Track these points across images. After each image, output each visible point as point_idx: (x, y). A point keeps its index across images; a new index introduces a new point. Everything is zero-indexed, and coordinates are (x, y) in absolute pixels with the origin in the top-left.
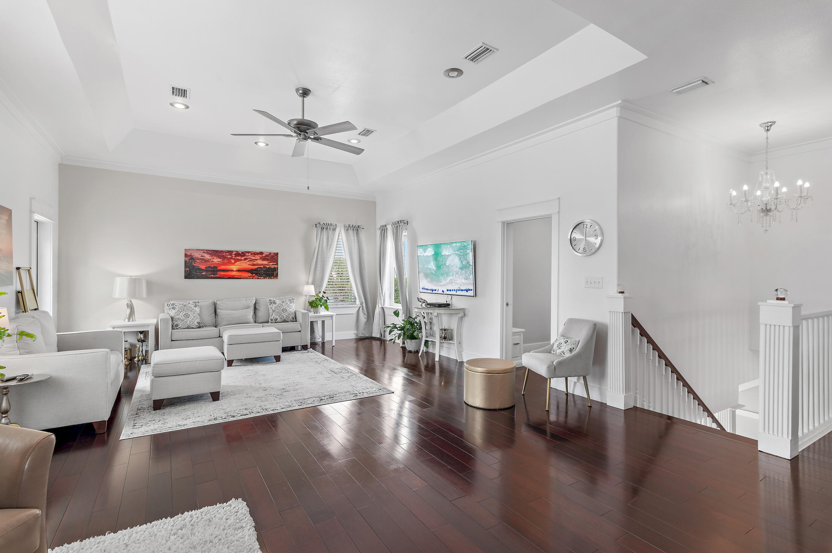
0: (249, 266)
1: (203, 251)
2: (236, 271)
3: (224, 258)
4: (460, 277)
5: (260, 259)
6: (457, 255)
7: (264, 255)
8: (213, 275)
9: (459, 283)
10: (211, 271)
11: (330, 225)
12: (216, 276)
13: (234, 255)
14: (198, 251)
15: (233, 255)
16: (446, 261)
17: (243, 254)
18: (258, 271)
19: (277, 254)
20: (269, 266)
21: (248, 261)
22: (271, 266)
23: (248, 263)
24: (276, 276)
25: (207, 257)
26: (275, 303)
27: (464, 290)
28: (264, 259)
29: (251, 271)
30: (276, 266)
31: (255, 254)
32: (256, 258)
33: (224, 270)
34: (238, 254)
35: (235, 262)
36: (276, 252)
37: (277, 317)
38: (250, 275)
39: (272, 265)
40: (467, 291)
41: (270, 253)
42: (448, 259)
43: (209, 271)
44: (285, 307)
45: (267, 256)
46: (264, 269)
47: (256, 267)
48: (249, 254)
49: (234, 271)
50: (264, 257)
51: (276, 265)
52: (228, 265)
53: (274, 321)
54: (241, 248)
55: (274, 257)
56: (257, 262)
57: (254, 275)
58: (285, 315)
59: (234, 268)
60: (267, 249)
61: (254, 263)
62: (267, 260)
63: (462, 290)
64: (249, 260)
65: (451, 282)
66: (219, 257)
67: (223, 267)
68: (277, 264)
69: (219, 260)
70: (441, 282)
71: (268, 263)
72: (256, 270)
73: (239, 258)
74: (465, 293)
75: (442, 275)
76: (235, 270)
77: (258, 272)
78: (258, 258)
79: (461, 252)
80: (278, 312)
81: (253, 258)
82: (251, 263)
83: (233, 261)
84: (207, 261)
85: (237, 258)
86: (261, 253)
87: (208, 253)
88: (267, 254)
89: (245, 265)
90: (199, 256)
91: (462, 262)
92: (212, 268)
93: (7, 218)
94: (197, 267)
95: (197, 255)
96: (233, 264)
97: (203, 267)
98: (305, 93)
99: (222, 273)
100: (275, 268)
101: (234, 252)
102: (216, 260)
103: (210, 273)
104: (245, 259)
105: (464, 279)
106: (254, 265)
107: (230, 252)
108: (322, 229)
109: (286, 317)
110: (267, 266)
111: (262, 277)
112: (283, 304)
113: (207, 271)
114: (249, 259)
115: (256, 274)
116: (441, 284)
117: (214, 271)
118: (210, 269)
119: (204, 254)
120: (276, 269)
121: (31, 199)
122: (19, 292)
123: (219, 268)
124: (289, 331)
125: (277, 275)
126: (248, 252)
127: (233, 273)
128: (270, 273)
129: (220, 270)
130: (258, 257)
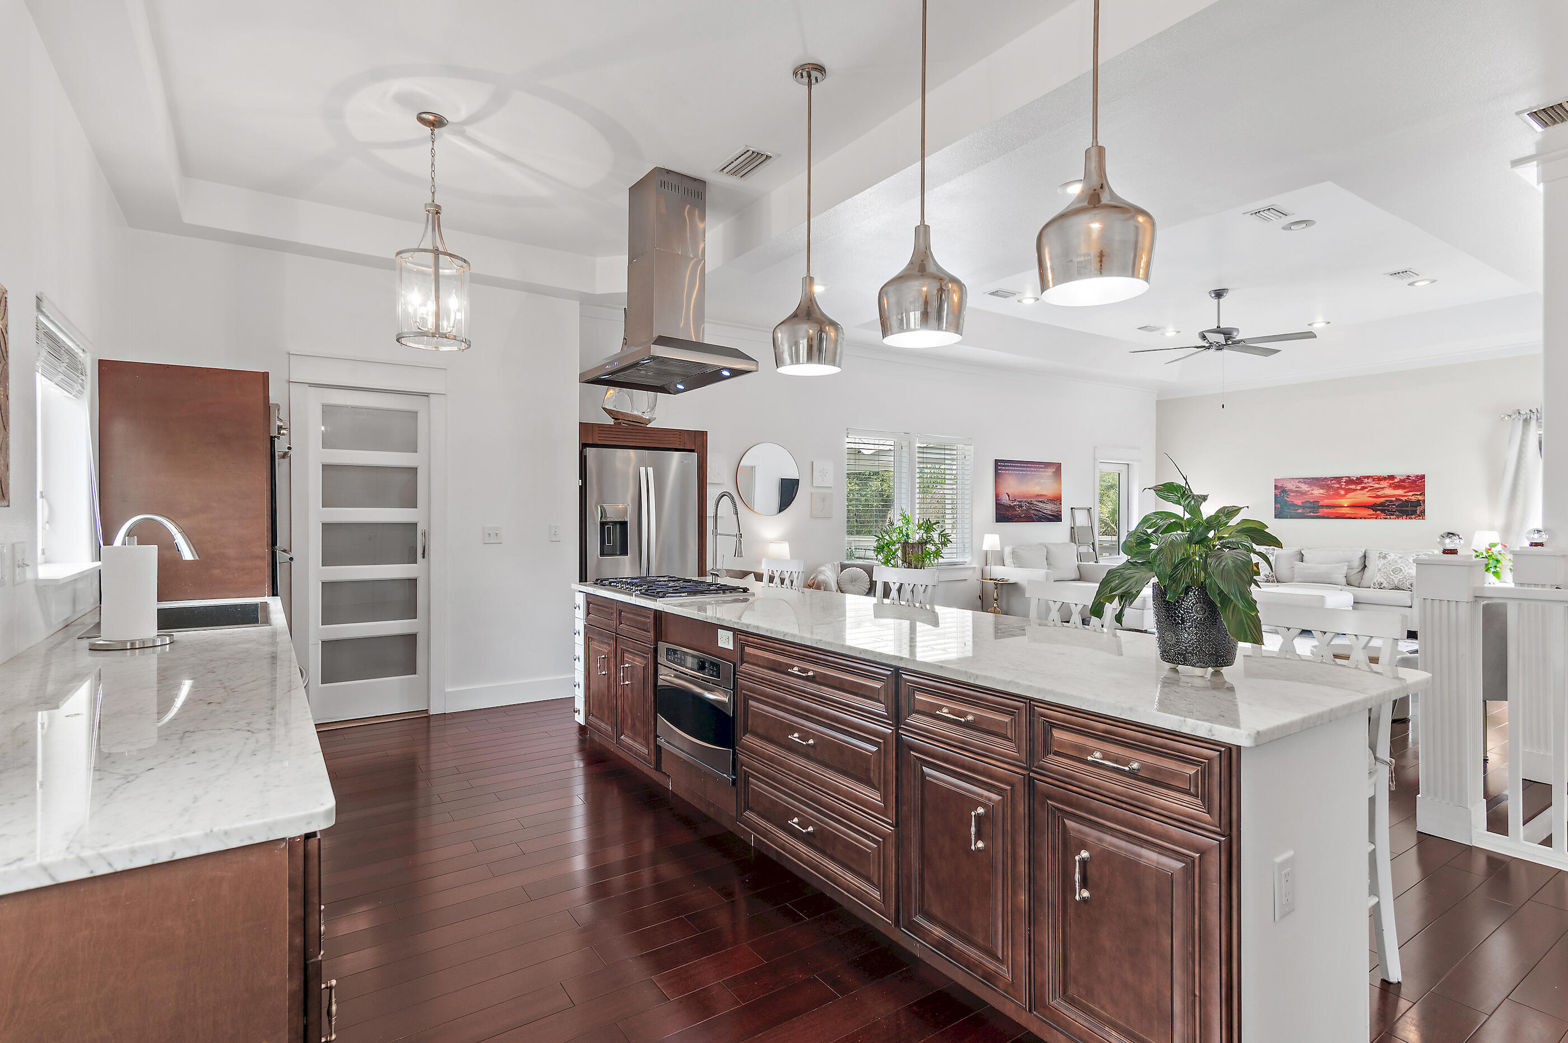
0: (1370, 498)
1: (1298, 480)
2: (1346, 507)
3: (1329, 487)
5: (1390, 486)
7: (1396, 480)
8: (1313, 513)
10: (1310, 508)
11: (1535, 411)
12: (1318, 514)
13: (1345, 482)
14: (1292, 481)
15: (1342, 483)
17: (1359, 480)
18: (1385, 506)
19: (1423, 477)
20: (1406, 498)
21: (1368, 492)
22: (1410, 497)
23: (1368, 494)
24: (1422, 515)
25: (1304, 487)
26: (1385, 557)
28: (1396, 486)
29: (1373, 507)
30: (1420, 498)
31: (1379, 479)
32: (1382, 486)
33: (1328, 506)
34: (1350, 481)
35: (1346, 494)
36: (1420, 473)
37: (1382, 580)
38: (1372, 512)
39: (1412, 496)
41: (1409, 476)
43: (1307, 507)
44: (1399, 566)
45: (1403, 481)
46: (1397, 504)
47: (1382, 500)
48: (1369, 481)
49: (1344, 507)
50: (1397, 483)
51: (1420, 495)
52: (1335, 499)
53: (1377, 586)
54: (1355, 473)
55: (1417, 483)
56: (1383, 492)
57: (1378, 512)
58: (1396, 579)
59: (1345, 502)
60: (1401, 470)
61: (1378, 493)
62: (1403, 488)
64: (1370, 490)
66: (1322, 487)
67: (1327, 502)
68: (1423, 494)
69: (1322, 491)
71: (1405, 492)
72: (1382, 504)
73: (1353, 487)
76: (1346, 505)
77: (1385, 508)
78: (1385, 485)
80: (1384, 573)
81: (1377, 486)
82: (1373, 494)
83: (1343, 492)
84: (1303, 493)
85: (1350, 487)
86: (1392, 477)
87: (1305, 483)
88: (1402, 478)
89: (1363, 496)
90: (1294, 488)
92: (1310, 502)
93: (1054, 470)
94: (1290, 502)
95: (1290, 486)
96: (1343, 497)
97: (1299, 502)
99: (1326, 510)
100: (1419, 501)
101: (1344, 478)
102: (1317, 492)
103: (1308, 510)
104: (1363, 488)
106: (1378, 497)
107: (1338, 479)
108: (1526, 422)
109: (1399, 581)
110: (1403, 499)
111: (1394, 517)
112: (1400, 561)
113: (1304, 508)
114: (1369, 488)
115: (1383, 511)
117: (1314, 507)
118: (1309, 505)
119: (1299, 485)
120: (1420, 503)
121: (1095, 448)
122: (1072, 528)
123: (1321, 503)
124: (1385, 603)
125: (1423, 512)
126: (1368, 477)
127: (1344, 511)
128: (1409, 509)
129: (1323, 506)
130: (1384, 484)
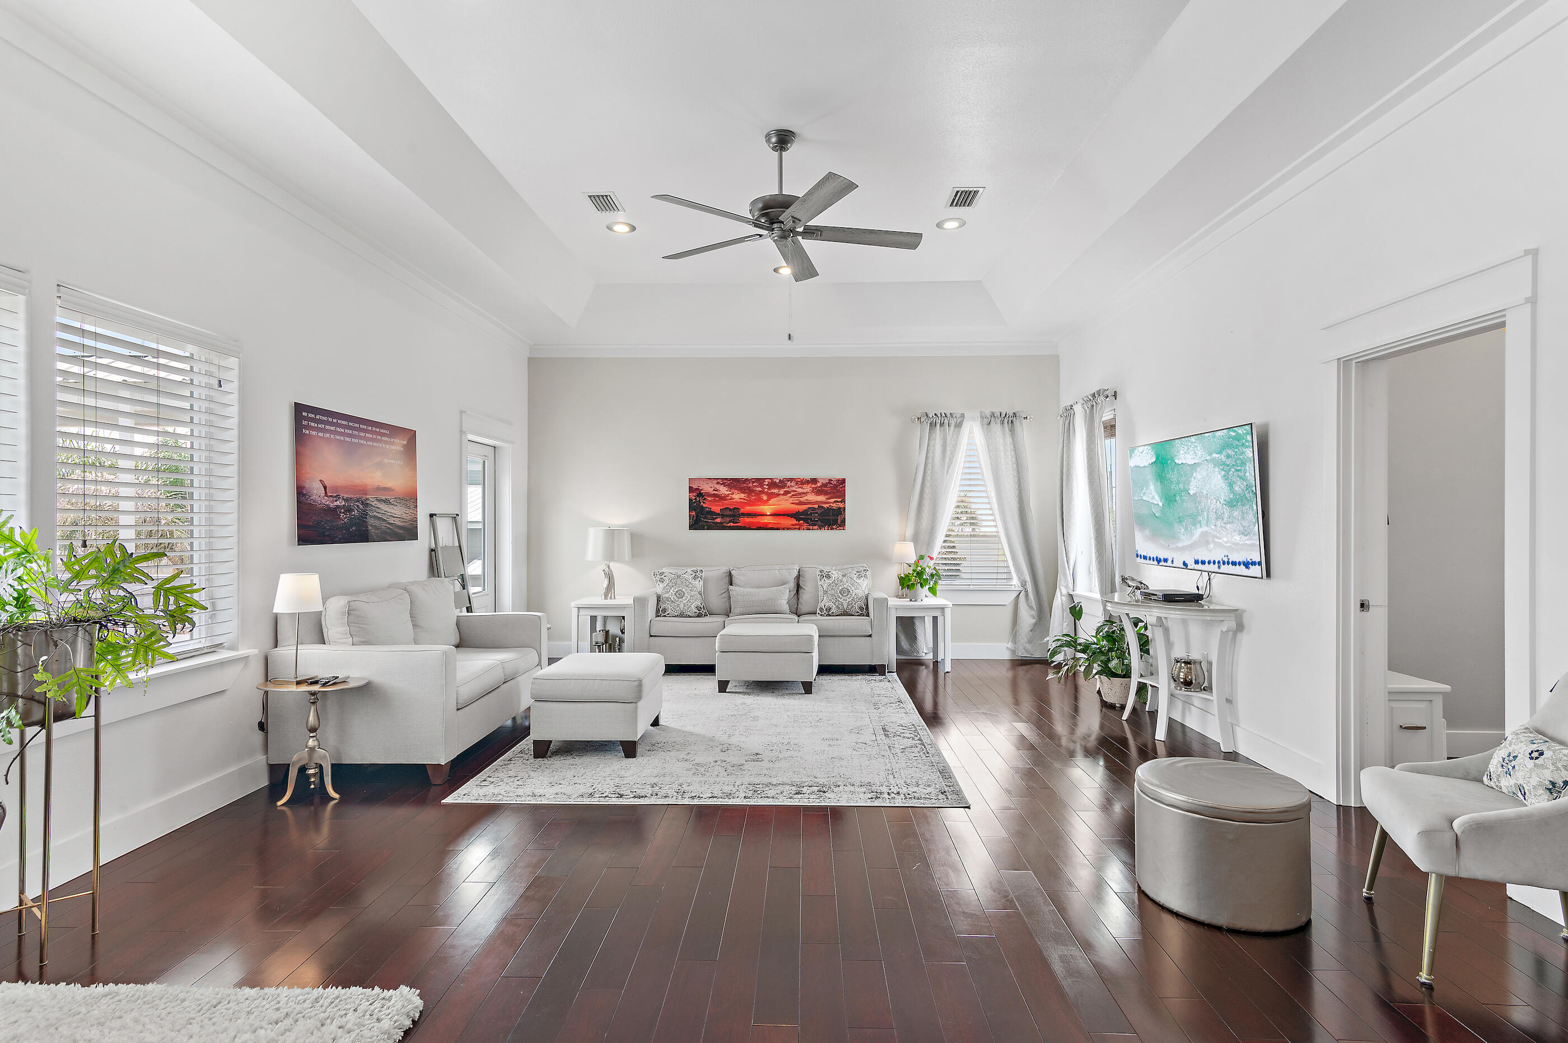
0: (793, 505)
1: (715, 482)
2: (768, 515)
3: (748, 491)
4: (1228, 526)
5: (813, 492)
6: (1217, 463)
7: (819, 485)
8: (733, 523)
9: (1226, 542)
10: (730, 516)
11: (948, 415)
12: (738, 524)
13: (767, 485)
14: (709, 482)
15: (764, 486)
16: (1188, 483)
17: (782, 484)
18: (808, 515)
19: (843, 481)
20: (828, 505)
21: (791, 497)
22: (832, 504)
23: (791, 500)
24: (842, 525)
25: (723, 490)
26: (828, 577)
27: (1240, 563)
28: (819, 492)
29: (796, 515)
30: (841, 505)
31: (803, 482)
32: (805, 491)
33: (749, 515)
34: (773, 484)
35: (769, 499)
36: (841, 477)
37: (830, 604)
38: (794, 522)
39: (833, 503)
40: (1247, 565)
41: (830, 480)
42: (1194, 475)
43: (727, 516)
44: (845, 586)
45: (824, 485)
46: (819, 512)
47: (805, 507)
48: (792, 484)
49: (767, 515)
50: (819, 487)
51: (841, 502)
52: (755, 505)
53: (825, 612)
54: (778, 473)
55: (837, 488)
56: (806, 498)
57: (801, 522)
58: (845, 602)
59: (767, 509)
60: (825, 472)
61: (802, 499)
62: (825, 493)
63: (1234, 563)
64: (793, 495)
65: (1205, 540)
66: (742, 490)
67: (748, 509)
68: (843, 501)
69: (742, 496)
70: (1179, 540)
71: (827, 499)
72: (805, 512)
73: (776, 491)
74: (1241, 570)
75: (1180, 520)
76: (768, 514)
77: (809, 517)
78: (808, 490)
79: (1228, 456)
80: (833, 595)
81: (800, 490)
82: (795, 500)
83: (765, 498)
84: (723, 498)
85: (772, 491)
86: (814, 481)
87: (724, 484)
88: (825, 482)
89: (785, 503)
90: (711, 491)
91: (1231, 486)
92: (730, 510)
93: (405, 442)
94: (707, 509)
95: (707, 488)
96: (765, 503)
97: (717, 509)
98: (783, 139)
99: (747, 520)
100: (840, 508)
101: (766, 481)
102: (738, 496)
103: (728, 519)
104: (786, 493)
105: (1239, 534)
106: (801, 503)
107: (760, 481)
108: (933, 425)
109: (848, 605)
110: (825, 506)
111: (816, 527)
112: (845, 580)
113: (723, 516)
114: (792, 493)
115: (806, 520)
116: (1180, 545)
117: (734, 516)
118: (729, 513)
119: (718, 487)
120: (841, 511)
121: (462, 412)
122: (432, 550)
123: (742, 510)
124: (846, 633)
125: (843, 521)
126: (791, 480)
127: (766, 520)
128: (831, 518)
129: (744, 515)
130: (807, 488)
